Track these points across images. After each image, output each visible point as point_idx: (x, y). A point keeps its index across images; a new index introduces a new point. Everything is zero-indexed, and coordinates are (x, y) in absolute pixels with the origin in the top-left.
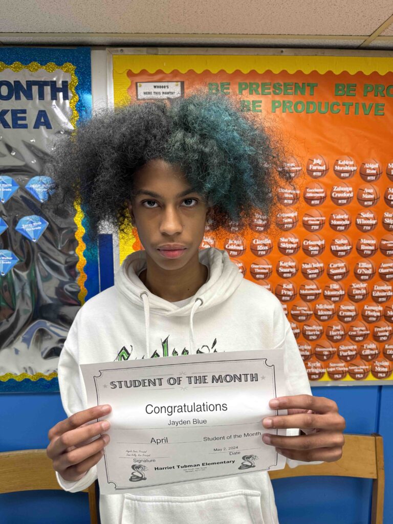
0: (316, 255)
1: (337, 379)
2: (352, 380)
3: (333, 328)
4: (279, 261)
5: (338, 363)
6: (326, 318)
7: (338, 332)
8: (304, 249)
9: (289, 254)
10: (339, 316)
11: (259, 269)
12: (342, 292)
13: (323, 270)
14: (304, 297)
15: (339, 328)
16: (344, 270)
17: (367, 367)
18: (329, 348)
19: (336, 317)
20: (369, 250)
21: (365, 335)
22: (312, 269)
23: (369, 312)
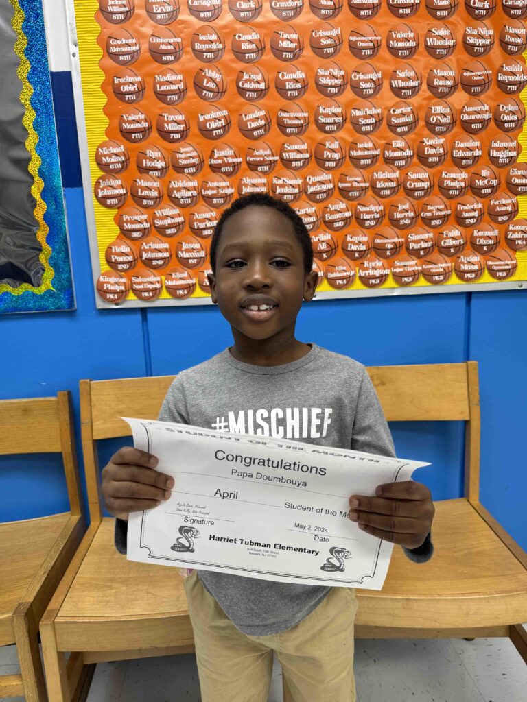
0: (370, 96)
1: (406, 284)
2: (428, 284)
3: (398, 207)
4: (319, 106)
5: (406, 260)
6: (388, 192)
7: (406, 214)
8: (352, 86)
9: (331, 95)
10: (405, 188)
11: (290, 118)
12: (409, 153)
13: (382, 119)
14: (355, 160)
15: (406, 206)
16: (410, 119)
17: (449, 265)
18: (393, 238)
19: (402, 189)
20: (445, 86)
21: (444, 216)
22: (365, 117)
23: (449, 182)
